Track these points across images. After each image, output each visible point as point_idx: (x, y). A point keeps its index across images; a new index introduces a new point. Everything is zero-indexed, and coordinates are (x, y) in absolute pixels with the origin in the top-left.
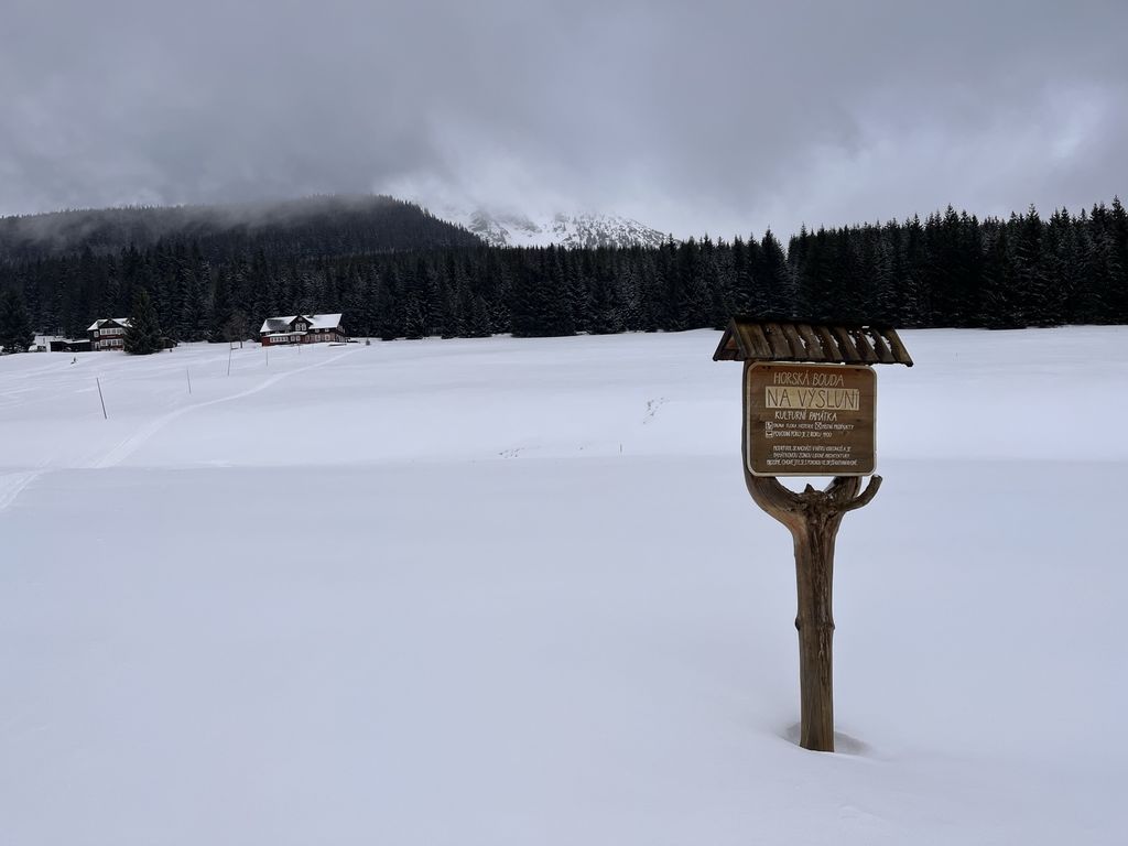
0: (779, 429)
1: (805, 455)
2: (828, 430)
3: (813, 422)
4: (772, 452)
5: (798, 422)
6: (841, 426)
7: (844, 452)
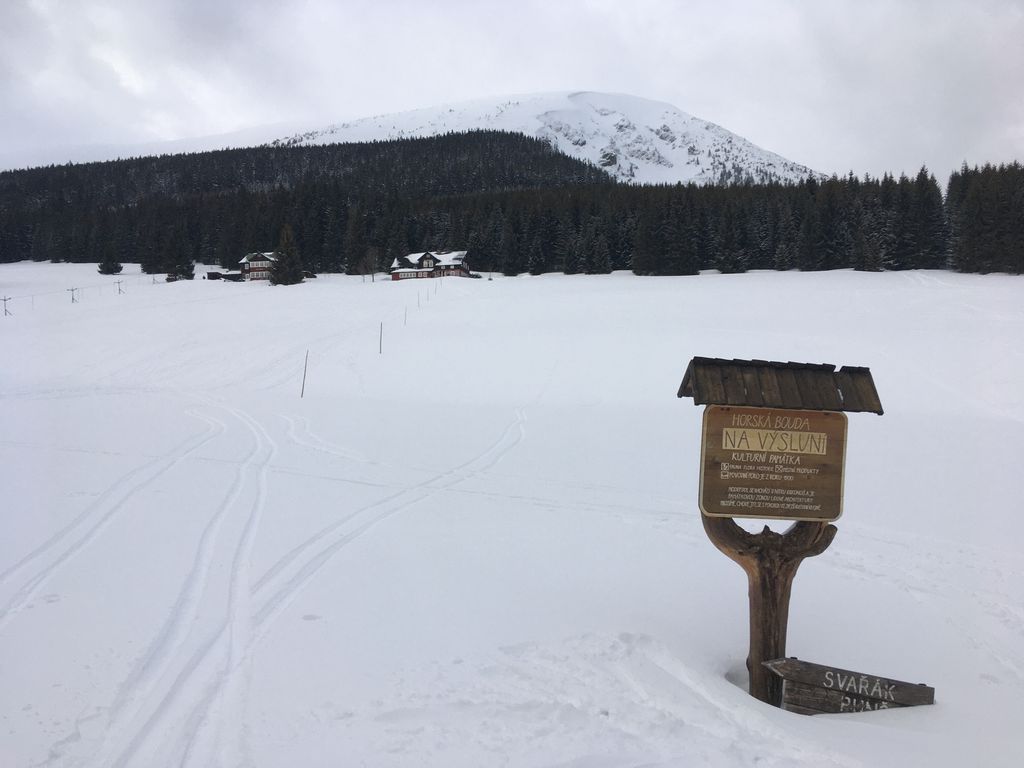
0: (736, 471)
1: (763, 498)
2: (790, 474)
3: (773, 465)
4: (727, 493)
5: (756, 464)
6: (805, 470)
7: (807, 497)
